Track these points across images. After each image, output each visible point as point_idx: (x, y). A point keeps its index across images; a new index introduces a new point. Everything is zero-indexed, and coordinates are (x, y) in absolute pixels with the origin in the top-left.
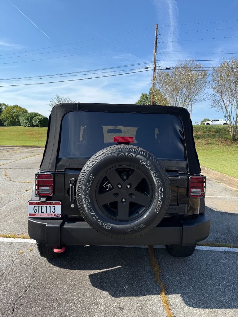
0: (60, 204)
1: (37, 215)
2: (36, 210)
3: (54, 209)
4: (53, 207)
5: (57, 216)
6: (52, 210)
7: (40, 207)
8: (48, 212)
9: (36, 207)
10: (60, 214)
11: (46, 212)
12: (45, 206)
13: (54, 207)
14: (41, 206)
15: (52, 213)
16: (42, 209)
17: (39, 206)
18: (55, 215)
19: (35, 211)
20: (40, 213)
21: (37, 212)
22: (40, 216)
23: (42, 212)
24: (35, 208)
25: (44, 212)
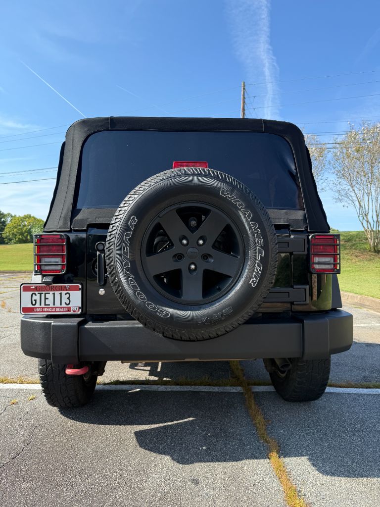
0: (80, 289)
1: (38, 310)
2: (35, 300)
3: (68, 298)
4: (66, 294)
5: (74, 311)
6: (65, 299)
7: (43, 296)
8: (57, 304)
9: (36, 295)
10: (80, 308)
11: (54, 305)
12: (51, 293)
13: (68, 295)
14: (44, 292)
15: (64, 305)
16: (46, 299)
17: (41, 294)
18: (69, 309)
19: (34, 303)
20: (43, 305)
21: (38, 305)
22: (43, 312)
23: (45, 305)
24: (34, 297)
25: (49, 305)
